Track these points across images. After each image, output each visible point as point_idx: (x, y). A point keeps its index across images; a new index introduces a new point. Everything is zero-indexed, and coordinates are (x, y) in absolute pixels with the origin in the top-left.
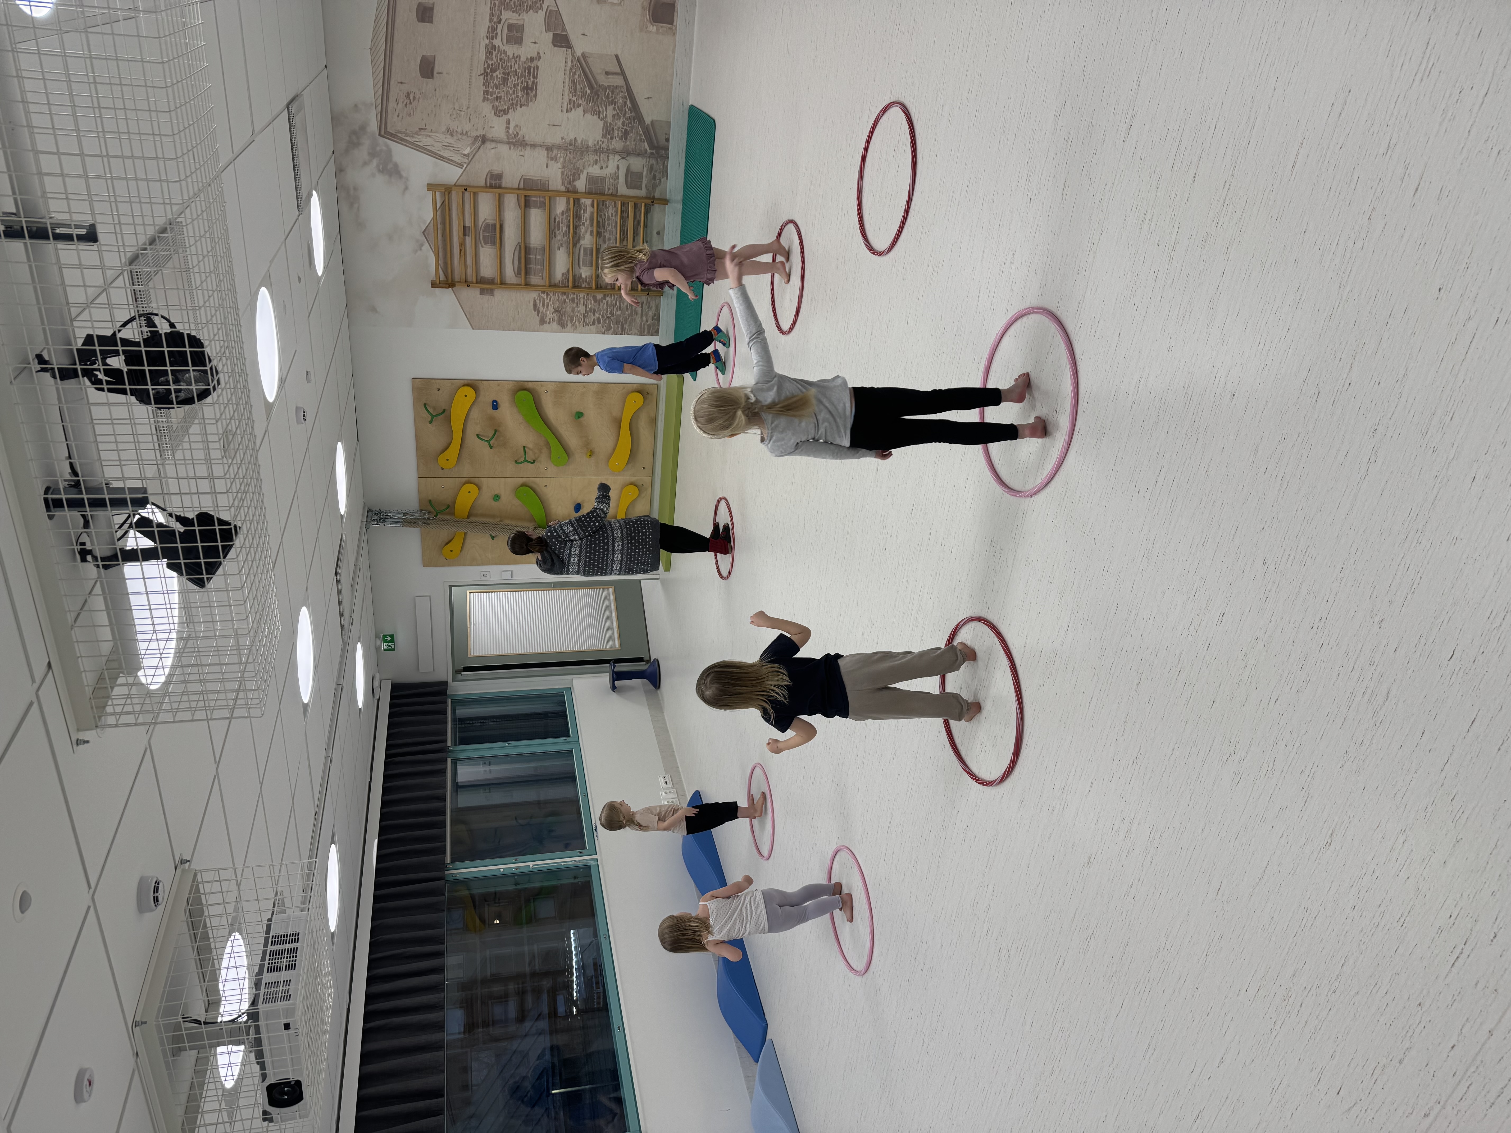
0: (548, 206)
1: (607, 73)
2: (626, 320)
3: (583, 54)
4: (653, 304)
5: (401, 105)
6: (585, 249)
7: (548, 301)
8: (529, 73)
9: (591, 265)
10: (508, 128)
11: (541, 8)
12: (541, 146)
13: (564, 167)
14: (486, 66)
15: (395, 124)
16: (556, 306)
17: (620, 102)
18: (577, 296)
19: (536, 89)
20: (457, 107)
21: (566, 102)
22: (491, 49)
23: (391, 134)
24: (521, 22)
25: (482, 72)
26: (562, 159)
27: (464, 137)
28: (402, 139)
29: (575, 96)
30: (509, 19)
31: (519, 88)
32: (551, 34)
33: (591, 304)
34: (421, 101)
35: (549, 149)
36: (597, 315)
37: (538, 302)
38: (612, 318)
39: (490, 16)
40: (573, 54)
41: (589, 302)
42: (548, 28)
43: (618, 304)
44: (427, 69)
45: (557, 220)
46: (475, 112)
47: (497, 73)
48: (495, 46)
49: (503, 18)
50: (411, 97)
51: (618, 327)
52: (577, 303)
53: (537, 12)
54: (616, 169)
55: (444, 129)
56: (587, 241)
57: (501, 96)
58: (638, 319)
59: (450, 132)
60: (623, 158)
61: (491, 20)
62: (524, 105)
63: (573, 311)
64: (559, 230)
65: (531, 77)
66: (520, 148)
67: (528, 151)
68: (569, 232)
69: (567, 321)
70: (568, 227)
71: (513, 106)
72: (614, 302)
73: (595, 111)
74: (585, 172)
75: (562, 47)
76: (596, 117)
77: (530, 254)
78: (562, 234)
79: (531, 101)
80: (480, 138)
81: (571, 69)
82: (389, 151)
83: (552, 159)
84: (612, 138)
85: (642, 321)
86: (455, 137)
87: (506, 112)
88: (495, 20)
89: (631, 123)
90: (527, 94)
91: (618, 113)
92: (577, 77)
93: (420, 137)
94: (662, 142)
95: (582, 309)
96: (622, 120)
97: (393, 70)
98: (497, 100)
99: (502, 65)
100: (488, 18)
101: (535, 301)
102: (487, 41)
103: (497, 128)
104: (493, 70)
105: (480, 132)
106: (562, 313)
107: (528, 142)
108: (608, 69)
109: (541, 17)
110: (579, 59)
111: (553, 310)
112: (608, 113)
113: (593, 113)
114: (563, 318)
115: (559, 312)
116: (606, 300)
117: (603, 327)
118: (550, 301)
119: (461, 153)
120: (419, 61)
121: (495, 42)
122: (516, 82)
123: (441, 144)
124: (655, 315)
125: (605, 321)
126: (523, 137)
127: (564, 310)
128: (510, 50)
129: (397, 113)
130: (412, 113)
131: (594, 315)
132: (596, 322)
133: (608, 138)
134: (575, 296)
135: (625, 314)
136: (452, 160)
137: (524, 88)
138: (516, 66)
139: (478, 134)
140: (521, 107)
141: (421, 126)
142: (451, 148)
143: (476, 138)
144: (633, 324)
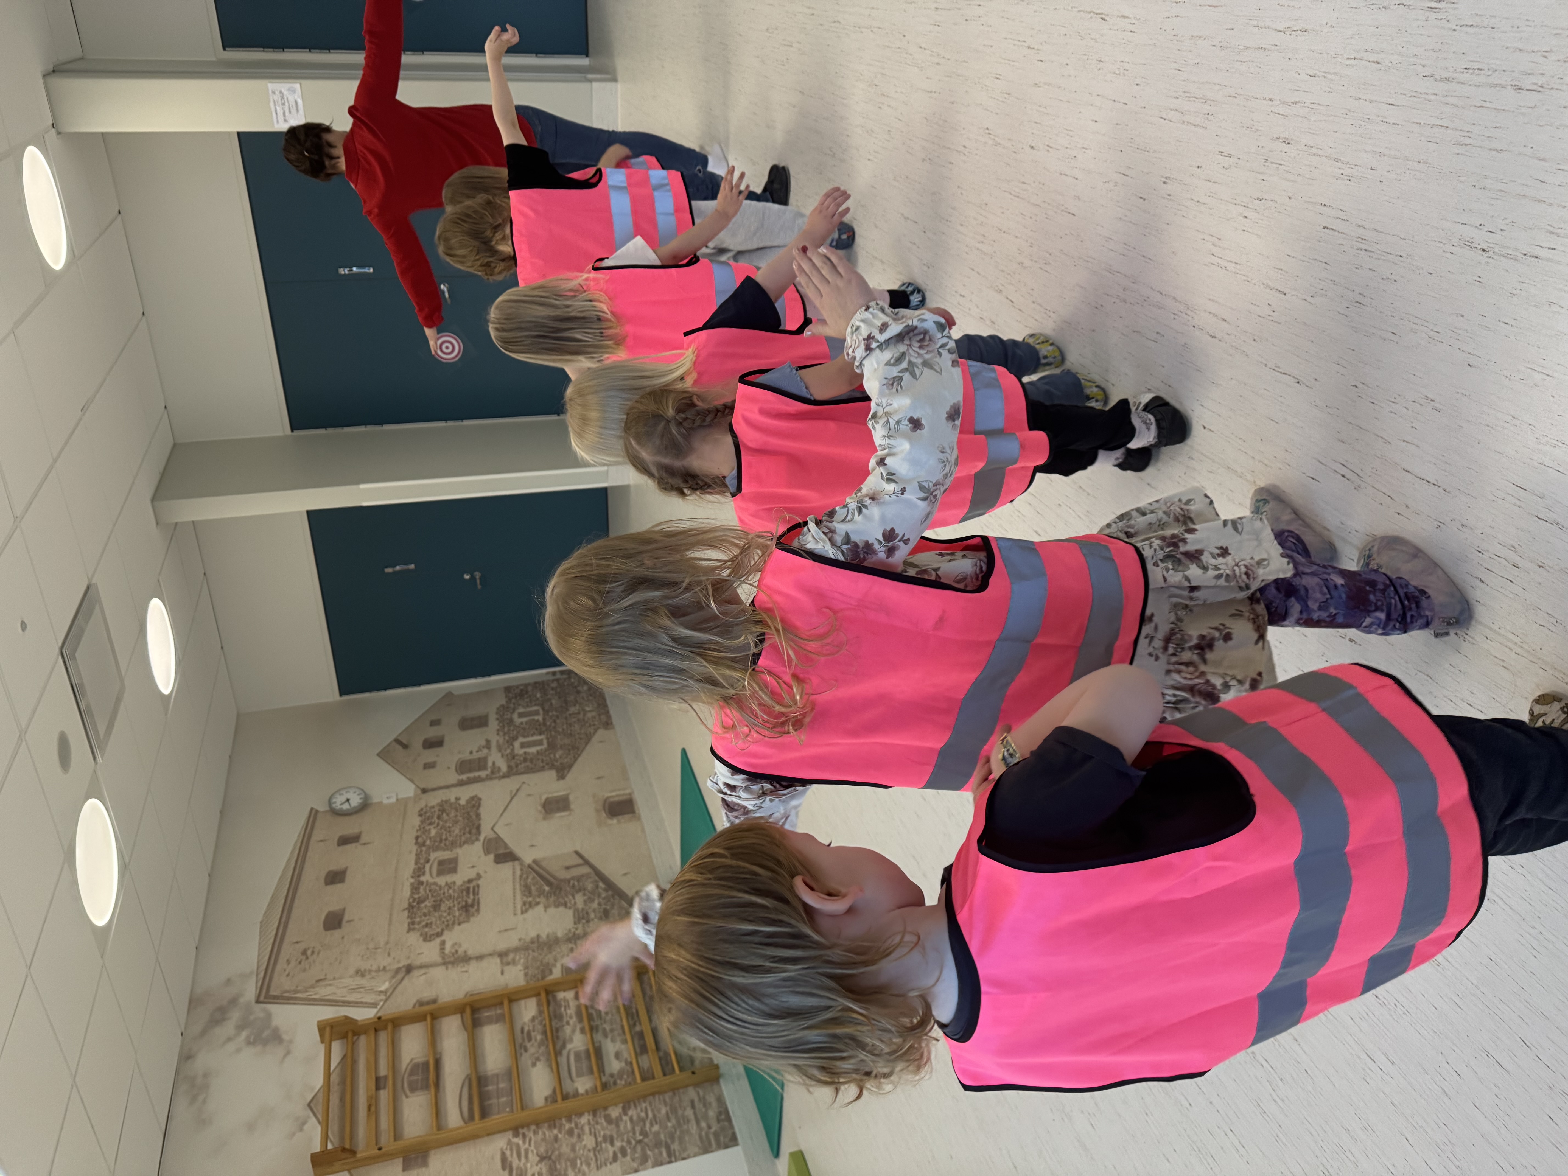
0: (509, 1020)
1: (568, 868)
2: (672, 1137)
3: (534, 861)
4: (711, 1099)
5: (293, 963)
6: (577, 1055)
7: (527, 1145)
8: (468, 892)
9: (591, 1072)
10: (443, 949)
11: (477, 839)
12: (490, 955)
13: (526, 968)
14: (411, 900)
15: (281, 983)
16: (542, 1150)
17: (590, 886)
18: (576, 1125)
19: (479, 903)
21: (519, 906)
22: (417, 885)
23: (275, 997)
24: (455, 856)
25: (407, 907)
26: (522, 961)
27: (381, 973)
28: (289, 998)
29: (530, 897)
30: (439, 857)
31: (456, 908)
32: (491, 857)
33: (604, 1129)
34: (321, 954)
35: (502, 955)
36: (618, 1144)
37: (508, 1153)
38: (646, 1140)
39: (416, 859)
40: (522, 864)
41: (598, 1127)
42: (487, 851)
43: (650, 1115)
44: (334, 921)
45: (526, 1029)
46: (397, 945)
47: (427, 903)
48: (423, 882)
49: (432, 858)
50: (309, 952)
51: (661, 1153)
52: (579, 1136)
53: (473, 844)
55: (352, 971)
56: (578, 1042)
57: (431, 923)
58: (693, 1128)
59: (360, 973)
61: (416, 863)
62: (464, 922)
63: (573, 1149)
64: (530, 1039)
65: (471, 895)
66: (462, 964)
67: (473, 964)
68: (547, 1039)
69: (566, 1170)
70: (544, 1033)
71: (449, 926)
72: (643, 1115)
73: (559, 902)
74: (559, 965)
75: (508, 862)
76: (562, 909)
77: (487, 1086)
78: (536, 1044)
79: (473, 916)
80: (404, 969)
81: (521, 876)
82: (268, 1017)
83: (508, 964)
84: (588, 921)
85: (701, 1129)
86: (368, 977)
87: (439, 935)
88: (422, 861)
89: (609, 901)
90: (467, 911)
91: (589, 898)
93: (317, 989)
95: (589, 1141)
96: (596, 902)
97: (287, 934)
98: (427, 926)
99: (432, 895)
100: (413, 862)
101: (503, 1154)
102: (412, 880)
103: (429, 952)
104: (420, 901)
105: (404, 962)
106: (553, 1157)
107: (472, 956)
108: (567, 864)
109: (478, 846)
110: (529, 866)
111: (538, 1159)
112: (577, 901)
113: (557, 906)
114: (558, 1167)
115: (549, 1158)
116: (626, 1114)
117: (633, 1160)
118: (530, 1145)
119: (376, 991)
120: (323, 917)
121: (423, 879)
122: (452, 905)
123: (345, 990)
124: (720, 1113)
125: (634, 1149)
126: (465, 952)
127: (557, 1153)
128: (442, 881)
129: (287, 972)
130: (307, 967)
131: (612, 1144)
132: (619, 1155)
133: (583, 924)
134: (573, 1125)
135: (666, 1127)
136: (362, 1003)
137: (462, 907)
138: (451, 891)
139: (401, 965)
140: (459, 924)
141: (318, 978)
142: (361, 990)
143: (398, 970)
144: (687, 1138)
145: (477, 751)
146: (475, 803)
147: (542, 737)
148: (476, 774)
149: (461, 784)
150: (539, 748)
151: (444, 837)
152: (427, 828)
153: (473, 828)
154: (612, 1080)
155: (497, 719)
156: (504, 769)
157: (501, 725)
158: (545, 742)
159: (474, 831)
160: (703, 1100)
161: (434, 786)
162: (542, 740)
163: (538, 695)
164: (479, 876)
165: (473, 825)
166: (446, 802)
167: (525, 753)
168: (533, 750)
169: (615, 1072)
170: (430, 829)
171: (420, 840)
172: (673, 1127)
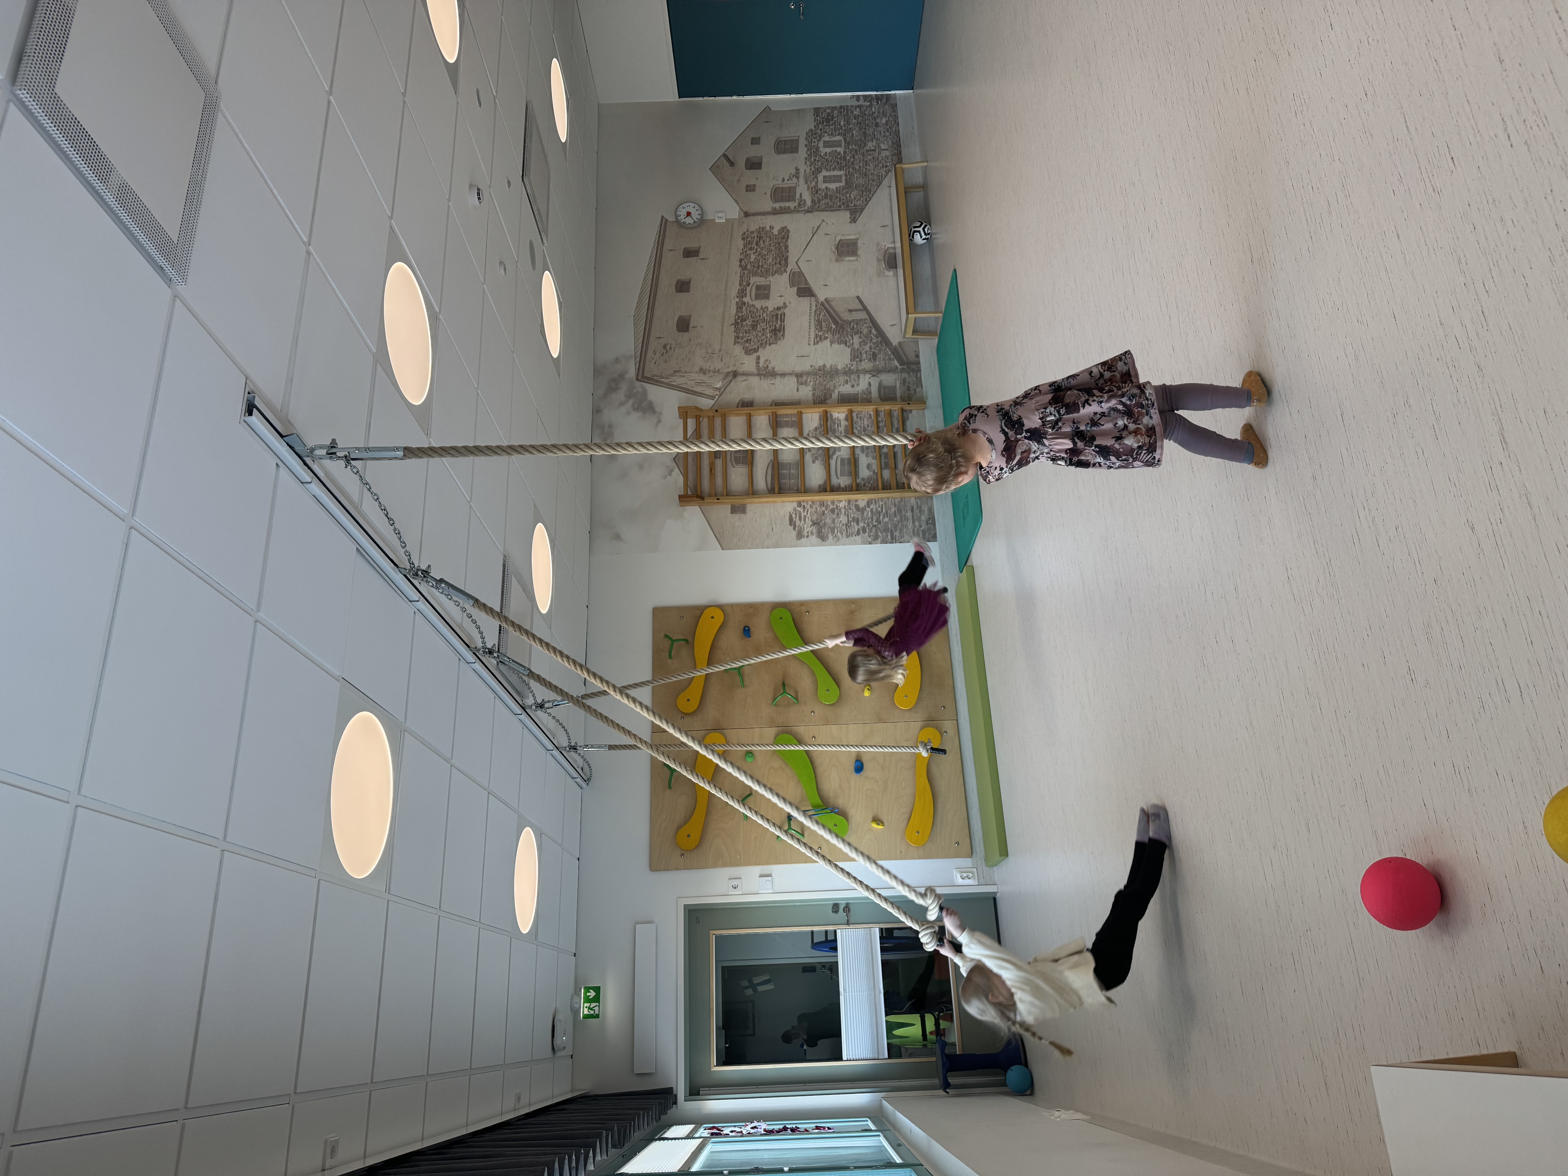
0: (800, 427)
1: (850, 311)
2: (896, 527)
3: (826, 300)
5: (658, 355)
6: (842, 460)
7: (805, 513)
8: (777, 319)
9: (850, 475)
10: (758, 363)
11: (785, 271)
12: (790, 374)
13: (814, 389)
14: (737, 317)
15: (652, 369)
16: (815, 518)
17: (865, 331)
18: (837, 507)
19: (784, 328)
20: (709, 351)
21: (812, 337)
22: (740, 306)
23: (648, 378)
24: (768, 283)
25: (734, 322)
26: (812, 383)
27: (716, 374)
28: (657, 381)
29: (821, 331)
30: (757, 282)
31: (768, 331)
32: (795, 289)
33: (854, 514)
34: (676, 350)
35: (799, 376)
36: (861, 524)
37: (794, 516)
38: (879, 526)
39: (740, 281)
40: (817, 301)
41: (851, 511)
42: (792, 284)
43: (884, 511)
44: (684, 325)
46: (727, 353)
47: (747, 322)
48: (745, 303)
49: (752, 282)
50: (668, 347)
51: (887, 536)
52: (838, 514)
53: (782, 274)
54: (867, 386)
55: (697, 369)
56: (844, 452)
57: (750, 340)
58: (910, 525)
59: (702, 371)
60: (874, 376)
61: (740, 285)
62: (773, 343)
63: (833, 521)
65: (779, 321)
66: (770, 378)
67: (778, 378)
69: (828, 534)
71: (763, 345)
72: (879, 509)
73: (841, 340)
74: (836, 392)
75: (807, 296)
76: (843, 346)
77: (783, 470)
79: (780, 339)
80: (731, 374)
81: (815, 312)
82: (645, 393)
83: (802, 384)
84: (861, 361)
85: (914, 527)
86: (708, 375)
87: (756, 350)
88: (744, 284)
89: (878, 346)
90: (776, 334)
91: (864, 340)
92: (821, 317)
93: (675, 378)
94: (912, 357)
95: (843, 519)
96: (869, 345)
97: (653, 330)
98: (747, 342)
99: (751, 315)
100: (738, 283)
101: (791, 516)
102: (737, 300)
103: (748, 363)
104: (743, 320)
105: (731, 369)
106: (821, 525)
107: (778, 373)
108: (850, 307)
109: (785, 277)
110: (822, 304)
111: (811, 523)
112: (854, 341)
113: (839, 343)
114: (823, 531)
115: (818, 524)
116: (870, 507)
117: (869, 537)
118: (807, 514)
119: (714, 388)
120: (676, 320)
121: (745, 300)
122: (765, 327)
123: (693, 382)
124: (929, 519)
125: (871, 530)
126: (773, 368)
127: (823, 522)
128: (758, 304)
129: (654, 361)
130: (668, 360)
131: (858, 524)
132: (861, 532)
133: (857, 361)
134: (835, 507)
135: (893, 520)
136: (704, 394)
137: (772, 330)
138: (765, 315)
139: (730, 370)
140: (770, 345)
141: (675, 370)
142: (704, 384)
143: (728, 373)
144: (905, 530)
145: (788, 180)
146: (785, 233)
147: (842, 172)
148: (787, 204)
149: (775, 212)
150: (838, 185)
151: (761, 264)
152: (749, 252)
153: (783, 259)
154: (863, 483)
155: (806, 145)
156: (809, 203)
157: (809, 153)
158: (844, 178)
159: (783, 262)
160: (920, 508)
161: (754, 211)
162: (841, 176)
163: (842, 123)
164: (785, 306)
165: (783, 256)
166: (763, 229)
167: (827, 188)
168: (833, 186)
169: (866, 478)
170: (750, 254)
171: (743, 262)
172: (898, 521)
